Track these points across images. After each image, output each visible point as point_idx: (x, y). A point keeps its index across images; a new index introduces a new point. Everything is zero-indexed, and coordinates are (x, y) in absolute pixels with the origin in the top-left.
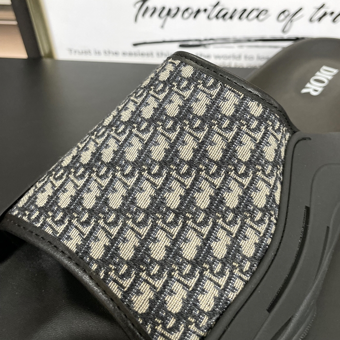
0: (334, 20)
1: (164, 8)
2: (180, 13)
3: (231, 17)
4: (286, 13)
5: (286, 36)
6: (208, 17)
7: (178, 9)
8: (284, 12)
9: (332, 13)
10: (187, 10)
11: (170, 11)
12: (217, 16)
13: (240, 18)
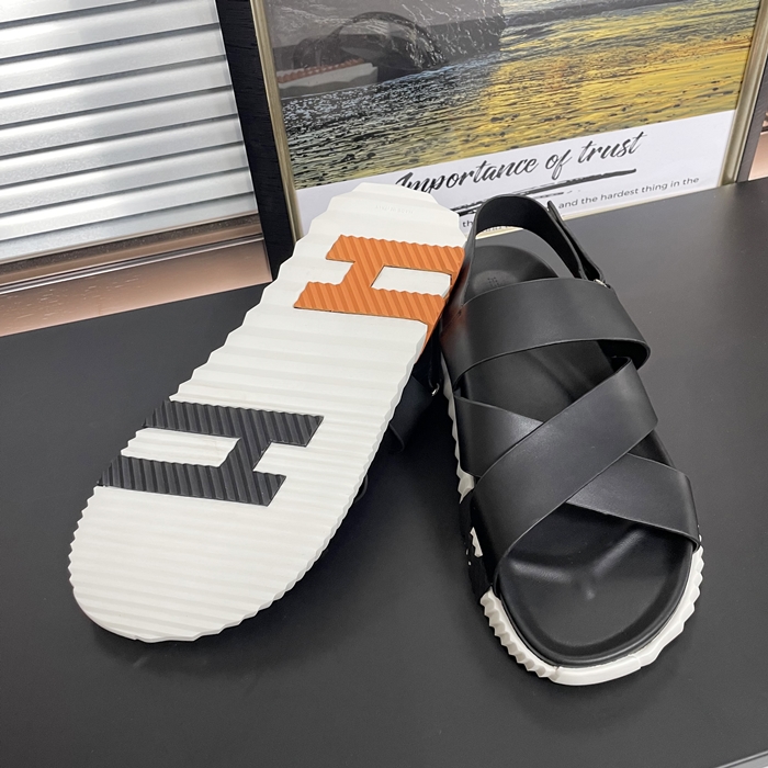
0: (602, 156)
1: (428, 180)
2: (445, 182)
3: (498, 176)
4: (555, 159)
5: (556, 182)
6: (475, 180)
7: (443, 177)
8: (552, 158)
9: (600, 149)
10: (452, 177)
11: (434, 182)
12: (484, 178)
13: (508, 174)
